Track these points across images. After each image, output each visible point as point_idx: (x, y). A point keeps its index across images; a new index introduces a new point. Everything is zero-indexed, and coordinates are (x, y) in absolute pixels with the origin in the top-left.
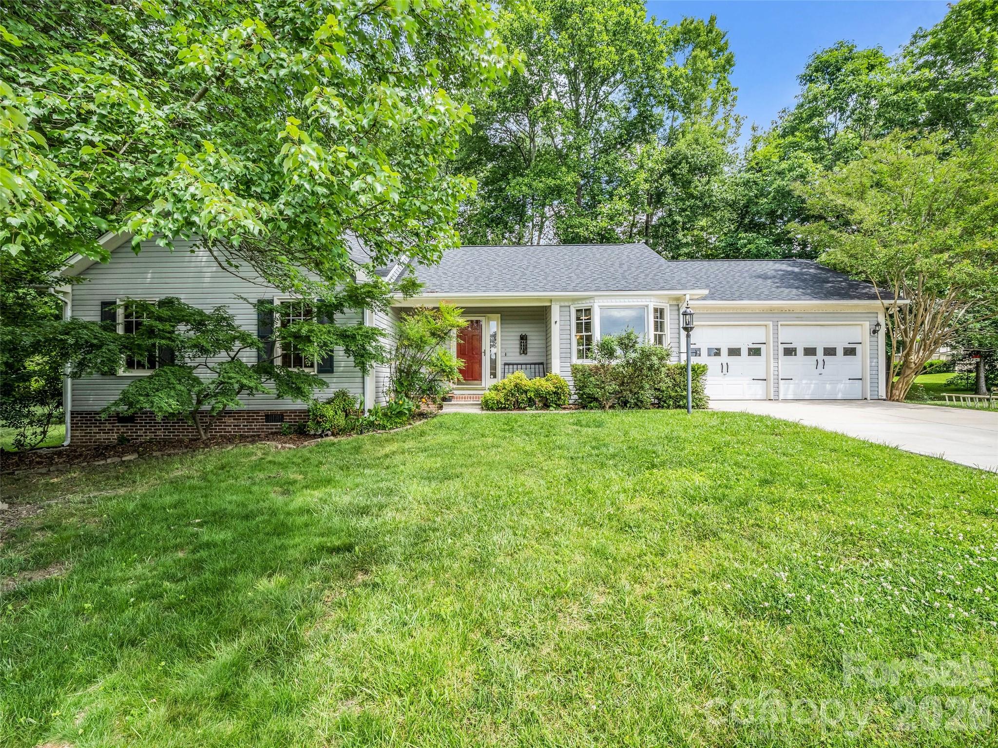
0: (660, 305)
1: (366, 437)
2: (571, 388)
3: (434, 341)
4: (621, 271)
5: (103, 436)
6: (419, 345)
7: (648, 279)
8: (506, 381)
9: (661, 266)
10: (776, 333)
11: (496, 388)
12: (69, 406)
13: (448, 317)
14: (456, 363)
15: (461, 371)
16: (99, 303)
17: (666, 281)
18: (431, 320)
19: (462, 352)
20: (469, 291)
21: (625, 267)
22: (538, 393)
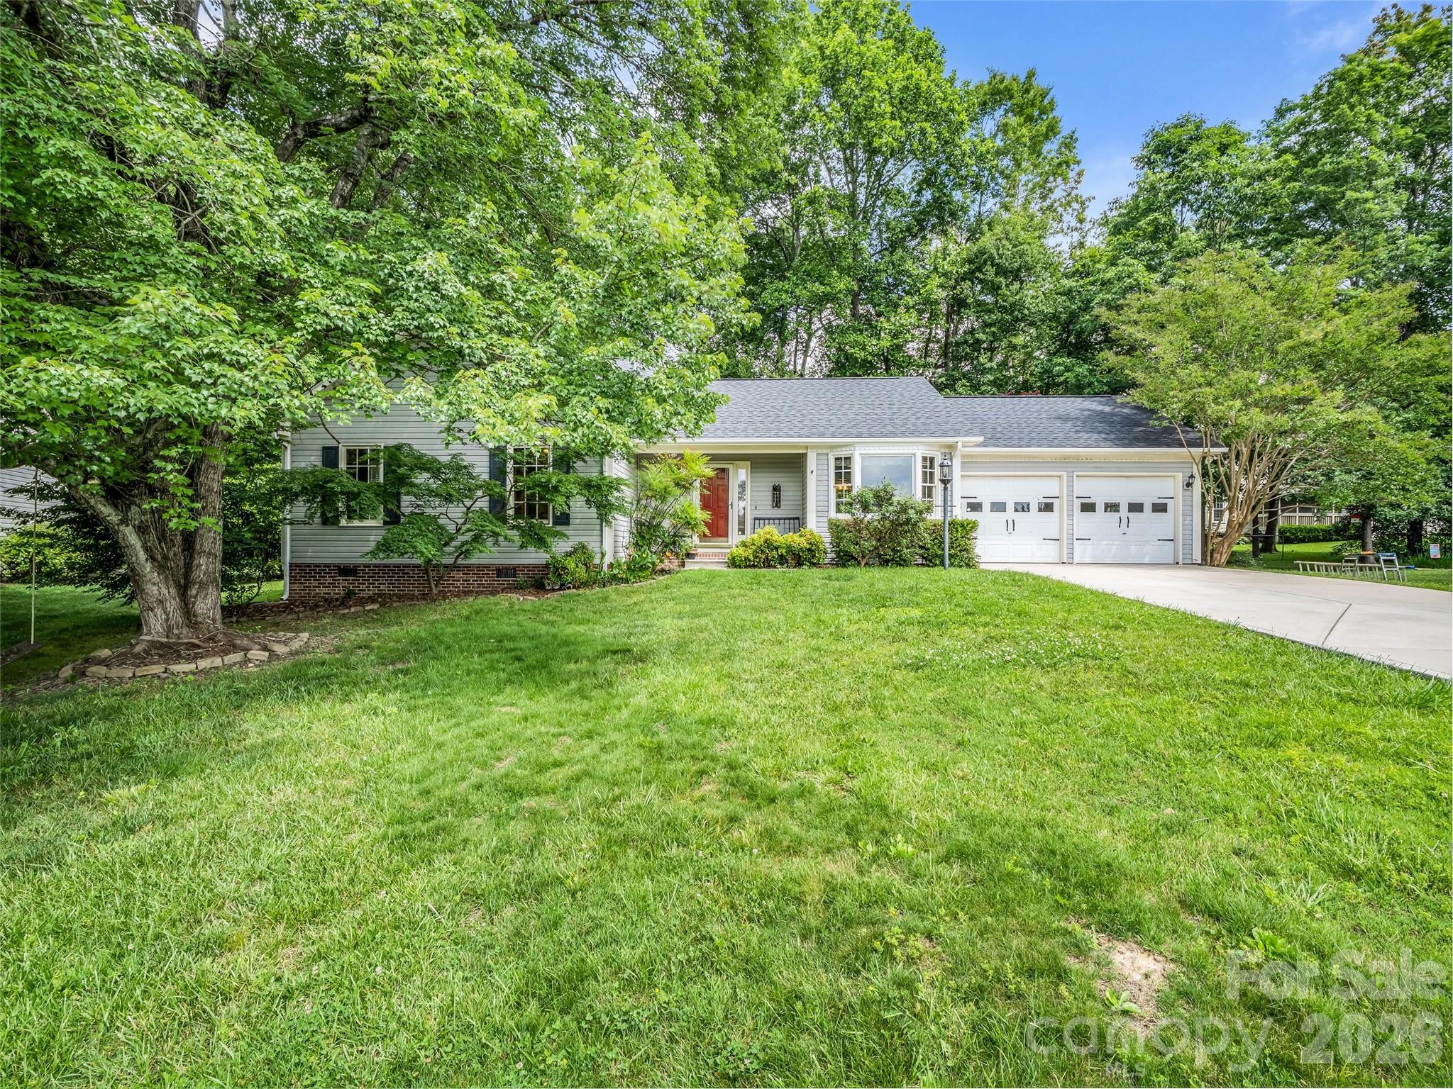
0: (929, 454)
1: (610, 589)
2: (828, 545)
3: (679, 492)
4: (889, 412)
5: (323, 590)
6: (663, 495)
7: (919, 424)
8: (755, 536)
9: (937, 406)
10: (1071, 487)
11: (744, 545)
12: (287, 558)
13: (693, 465)
14: (701, 515)
15: (707, 524)
16: (320, 447)
17: (939, 426)
18: (675, 469)
19: (705, 505)
20: (715, 436)
21: (895, 408)
22: (789, 549)
